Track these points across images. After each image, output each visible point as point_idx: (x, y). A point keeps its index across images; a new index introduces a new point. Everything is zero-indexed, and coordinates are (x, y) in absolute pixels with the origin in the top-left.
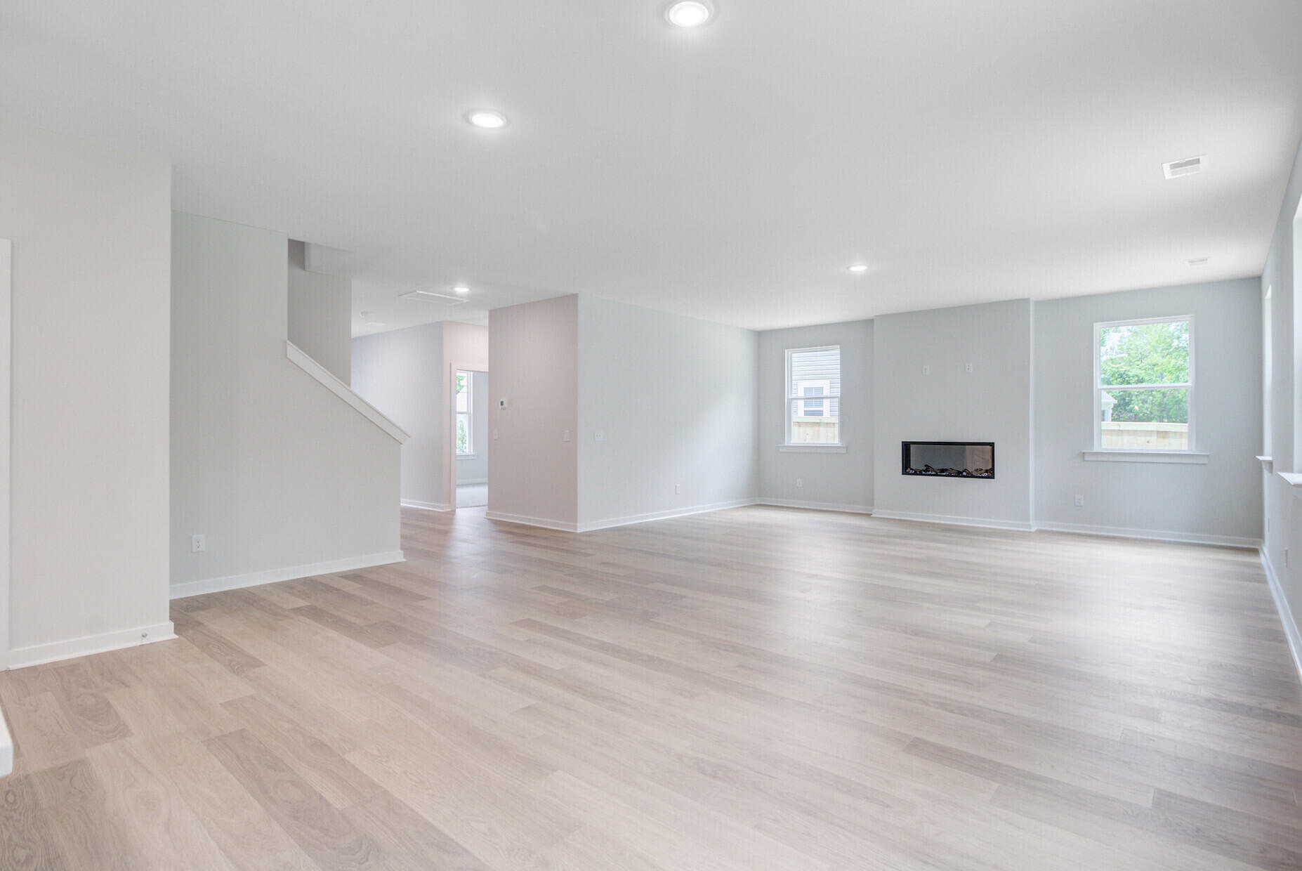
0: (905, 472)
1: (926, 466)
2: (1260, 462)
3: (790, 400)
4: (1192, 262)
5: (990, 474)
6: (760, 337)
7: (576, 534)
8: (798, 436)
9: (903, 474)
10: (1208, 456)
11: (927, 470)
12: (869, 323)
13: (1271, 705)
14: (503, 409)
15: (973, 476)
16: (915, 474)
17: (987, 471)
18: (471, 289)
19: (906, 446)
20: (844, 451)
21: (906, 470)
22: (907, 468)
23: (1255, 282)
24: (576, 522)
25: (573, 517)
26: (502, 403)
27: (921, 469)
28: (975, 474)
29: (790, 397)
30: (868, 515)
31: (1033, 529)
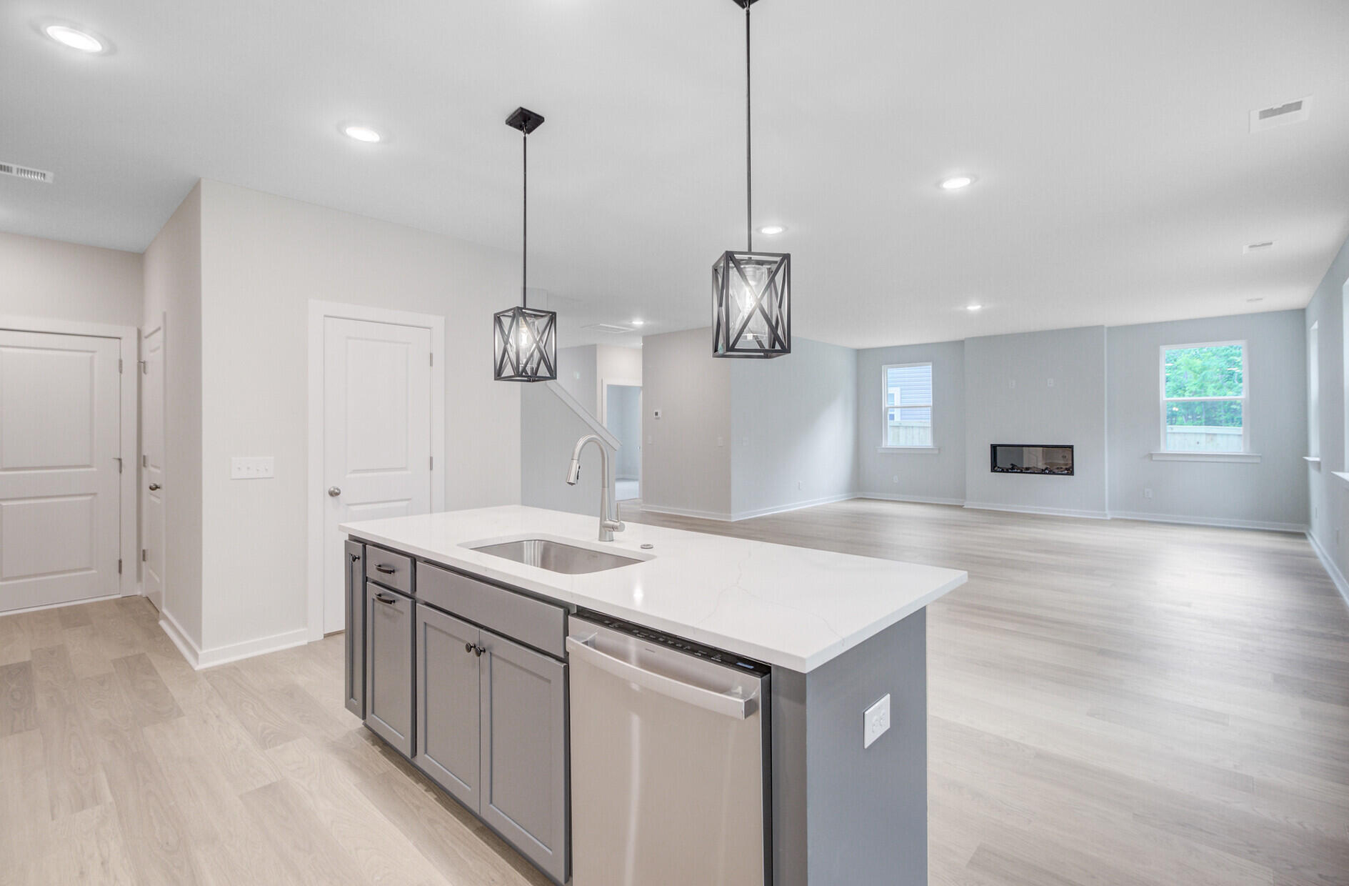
0: (993, 470)
1: (1012, 464)
2: (1306, 461)
3: (887, 409)
4: (1249, 301)
5: (1070, 471)
6: (860, 354)
7: (730, 523)
8: (893, 439)
9: (992, 471)
10: (1260, 456)
11: (1013, 469)
12: (961, 343)
13: (1337, 633)
14: (657, 419)
15: (1054, 473)
16: (1003, 471)
17: (1066, 469)
18: (645, 322)
19: (994, 448)
20: (937, 452)
21: (994, 467)
22: (995, 467)
23: (1300, 315)
24: (730, 513)
25: (727, 508)
26: (656, 414)
27: (1007, 467)
28: (1056, 471)
29: (887, 406)
30: (960, 507)
31: (1109, 518)
